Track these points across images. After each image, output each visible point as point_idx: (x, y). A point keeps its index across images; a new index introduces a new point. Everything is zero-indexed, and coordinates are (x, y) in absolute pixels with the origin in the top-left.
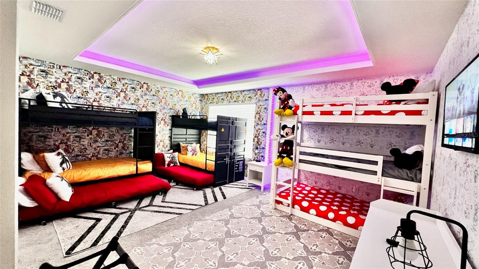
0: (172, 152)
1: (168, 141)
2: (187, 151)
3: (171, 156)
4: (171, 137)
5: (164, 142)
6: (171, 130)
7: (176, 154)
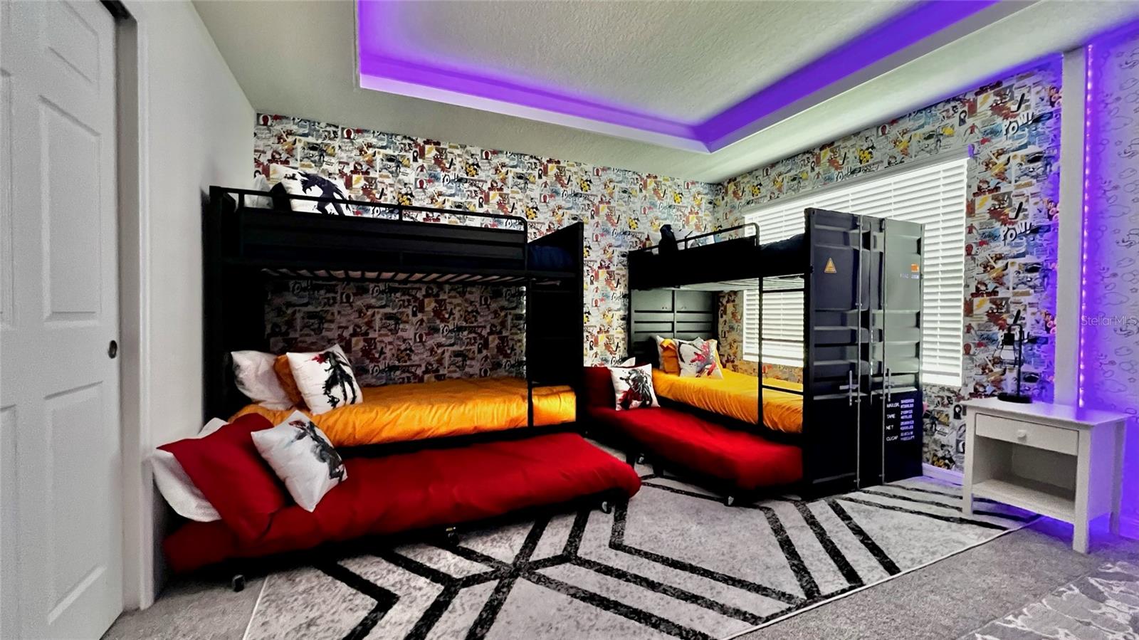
0: (634, 364)
1: (620, 330)
2: (680, 363)
3: (633, 376)
4: (627, 319)
5: (610, 333)
6: (627, 296)
7: (647, 369)
